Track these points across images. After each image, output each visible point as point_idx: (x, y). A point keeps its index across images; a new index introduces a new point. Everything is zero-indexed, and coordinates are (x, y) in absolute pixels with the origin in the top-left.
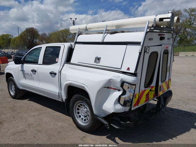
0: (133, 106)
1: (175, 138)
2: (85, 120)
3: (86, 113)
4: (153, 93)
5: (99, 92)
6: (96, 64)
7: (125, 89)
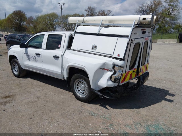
0: (120, 82)
1: (150, 106)
2: (83, 93)
3: (84, 88)
4: (135, 74)
5: (96, 72)
6: (93, 51)
7: (116, 70)
